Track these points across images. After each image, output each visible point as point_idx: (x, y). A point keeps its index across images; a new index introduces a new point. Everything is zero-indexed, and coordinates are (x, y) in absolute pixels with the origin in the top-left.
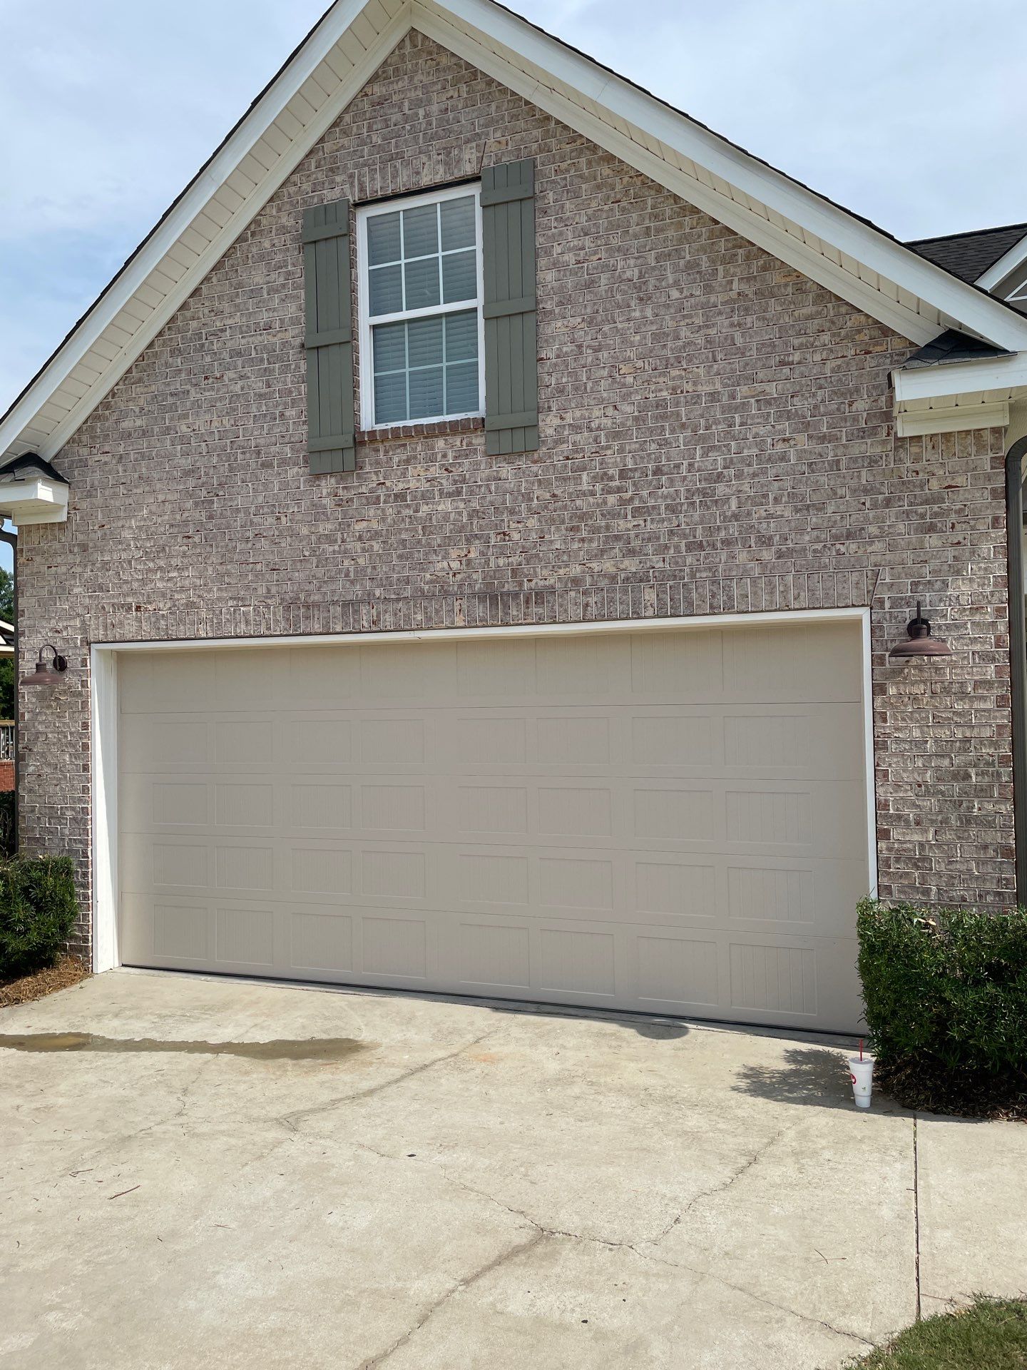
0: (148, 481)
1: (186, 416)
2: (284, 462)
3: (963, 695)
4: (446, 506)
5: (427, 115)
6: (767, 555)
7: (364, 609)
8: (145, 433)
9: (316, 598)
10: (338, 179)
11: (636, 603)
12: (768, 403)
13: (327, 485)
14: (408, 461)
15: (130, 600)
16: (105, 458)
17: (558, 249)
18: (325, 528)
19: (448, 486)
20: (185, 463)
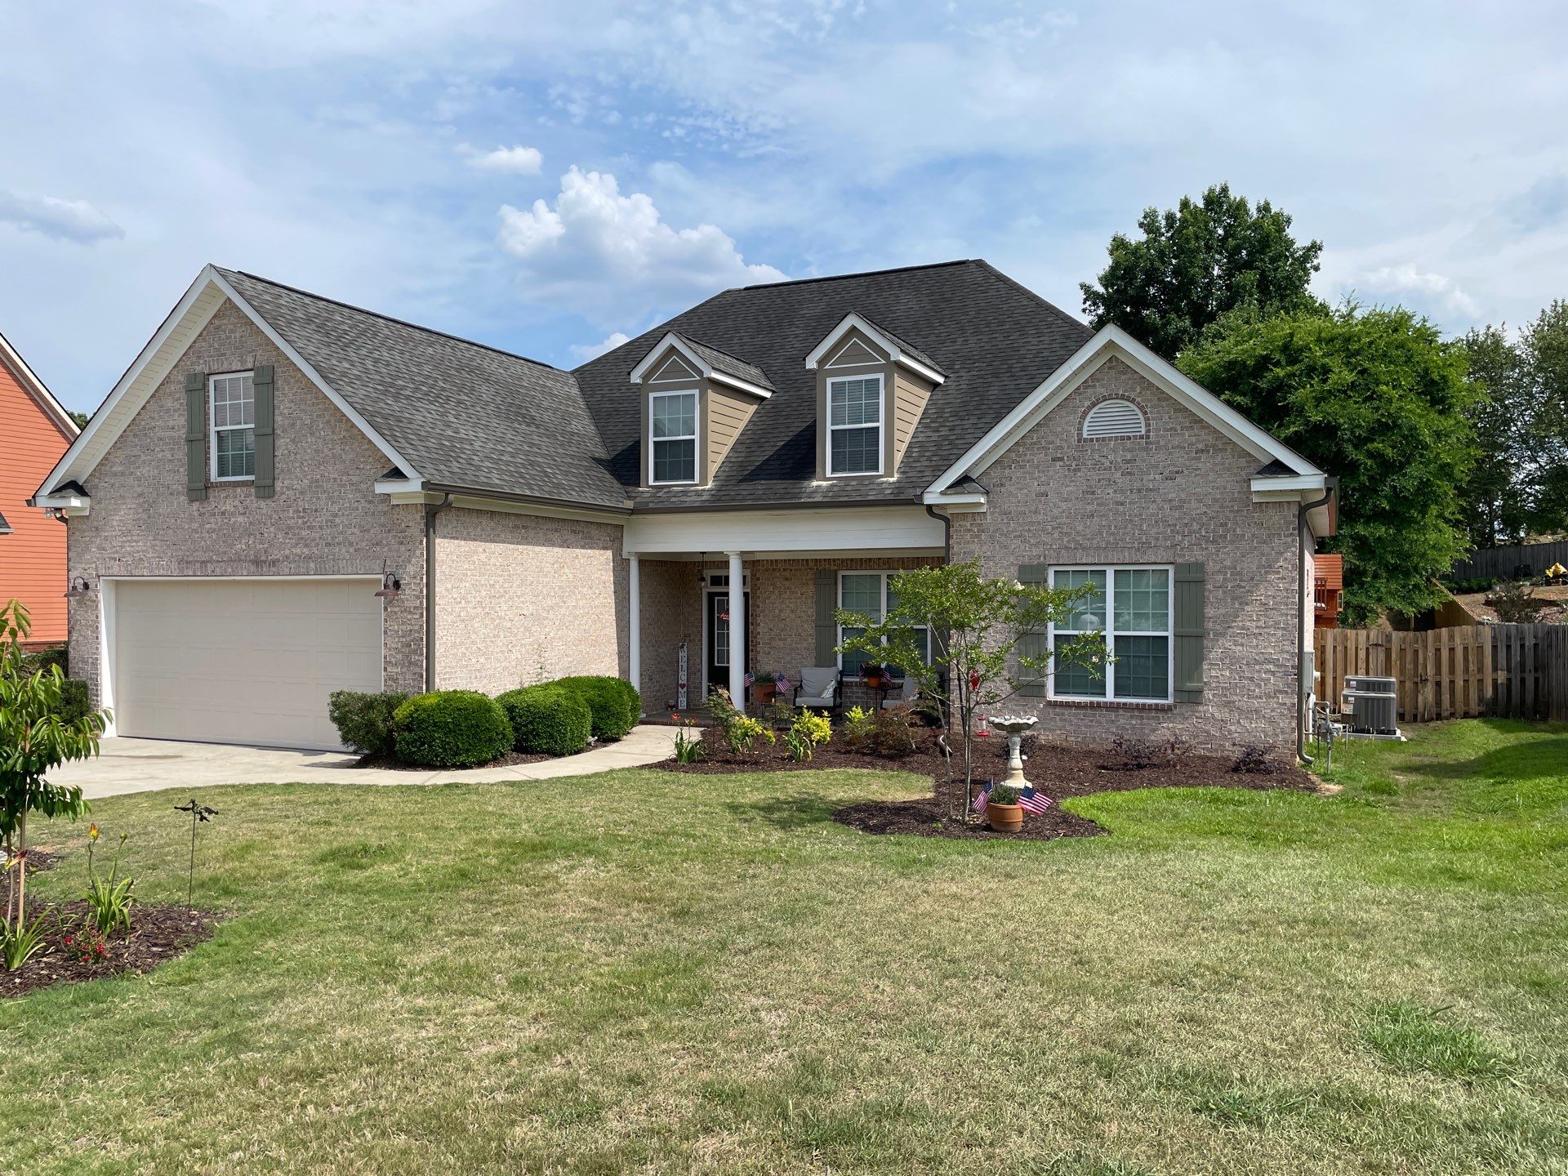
0: (123, 497)
1: (139, 467)
2: (178, 493)
3: (410, 612)
4: (240, 519)
5: (235, 337)
6: (352, 550)
7: (209, 565)
8: (123, 474)
9: (191, 559)
10: (201, 362)
11: (308, 568)
12: (352, 484)
13: (196, 505)
14: (226, 497)
15: (116, 555)
16: (106, 485)
17: (282, 407)
18: (195, 525)
19: (242, 511)
20: (139, 490)
